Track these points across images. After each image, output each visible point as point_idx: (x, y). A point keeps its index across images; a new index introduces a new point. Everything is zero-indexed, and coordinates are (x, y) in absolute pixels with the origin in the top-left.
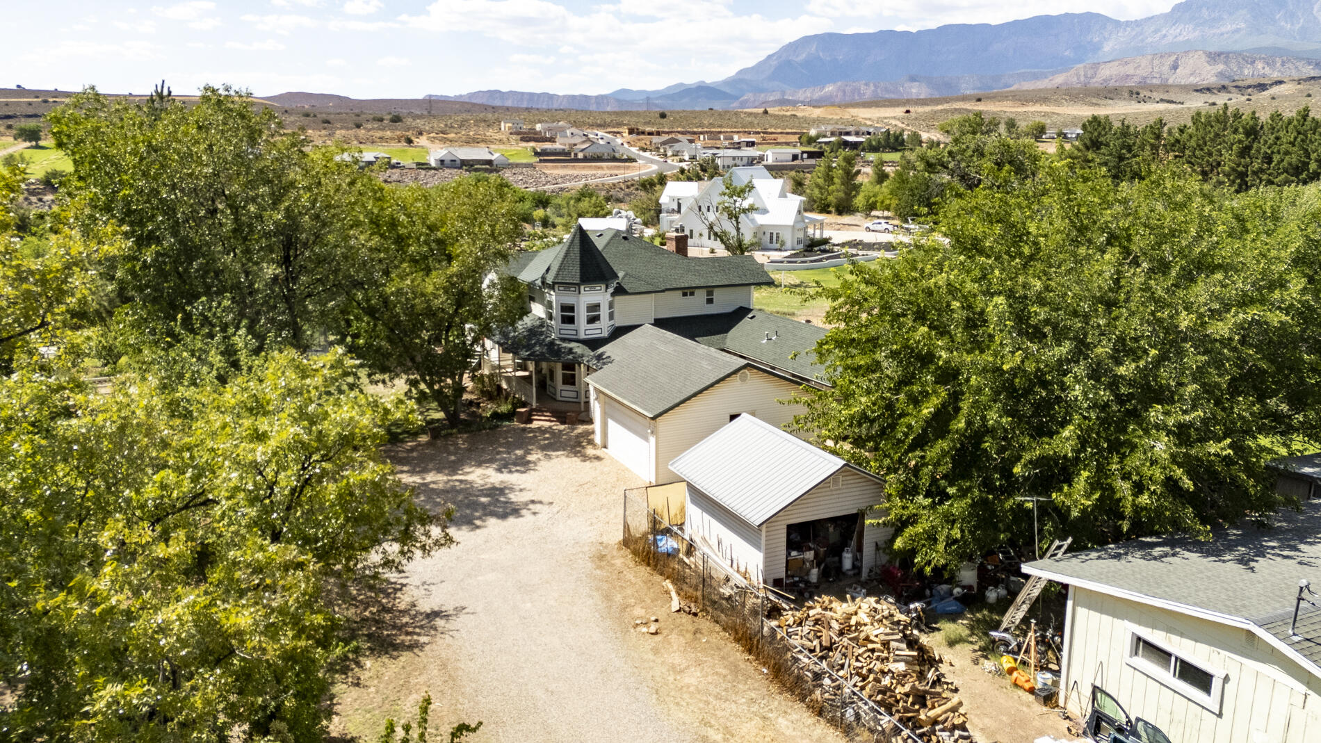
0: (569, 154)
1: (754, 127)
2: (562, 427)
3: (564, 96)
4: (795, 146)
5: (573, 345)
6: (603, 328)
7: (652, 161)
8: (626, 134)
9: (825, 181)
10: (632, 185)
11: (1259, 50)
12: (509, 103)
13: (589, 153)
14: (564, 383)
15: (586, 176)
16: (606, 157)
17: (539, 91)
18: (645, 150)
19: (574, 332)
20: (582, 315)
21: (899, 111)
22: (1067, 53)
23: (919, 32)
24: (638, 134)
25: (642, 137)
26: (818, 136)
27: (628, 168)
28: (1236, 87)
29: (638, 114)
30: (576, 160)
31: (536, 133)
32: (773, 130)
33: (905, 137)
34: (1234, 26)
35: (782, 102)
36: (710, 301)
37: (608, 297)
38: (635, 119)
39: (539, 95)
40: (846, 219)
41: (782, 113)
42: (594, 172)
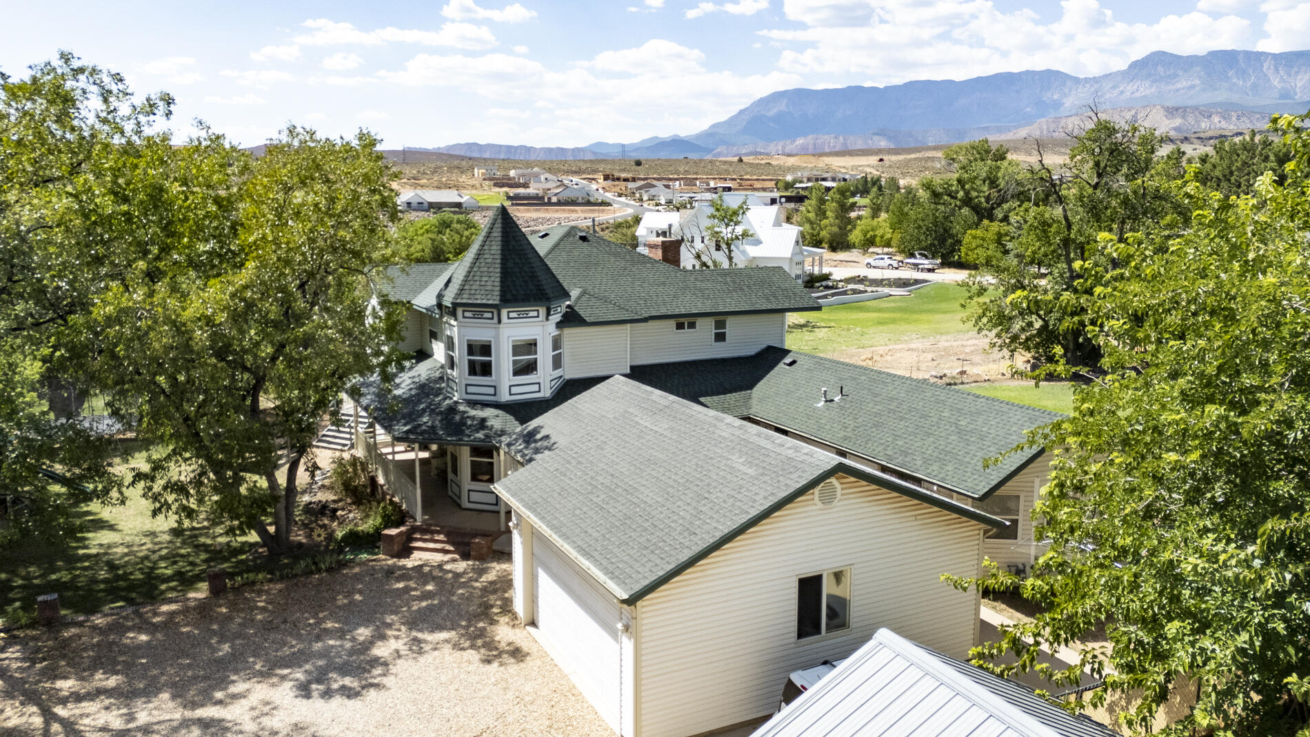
0: (543, 198)
1: (729, 174)
2: (462, 566)
3: (542, 149)
4: (771, 191)
5: (488, 413)
6: (544, 381)
7: (627, 205)
8: (601, 181)
9: (817, 215)
10: (607, 228)
11: (1215, 105)
12: (487, 155)
13: (563, 196)
14: (474, 478)
15: (559, 219)
16: (580, 200)
17: (516, 144)
18: (620, 195)
19: (491, 391)
20: (504, 361)
21: (873, 160)
22: (1028, 109)
23: (887, 88)
24: (614, 180)
25: (617, 183)
26: (795, 182)
27: (603, 211)
28: (1198, 138)
29: (613, 162)
30: (550, 203)
31: (510, 179)
32: (748, 177)
33: (883, 183)
34: (1189, 83)
35: (756, 153)
36: (720, 337)
37: (551, 329)
38: (609, 166)
39: (516, 148)
40: (842, 256)
41: (757, 161)
42: (568, 215)
